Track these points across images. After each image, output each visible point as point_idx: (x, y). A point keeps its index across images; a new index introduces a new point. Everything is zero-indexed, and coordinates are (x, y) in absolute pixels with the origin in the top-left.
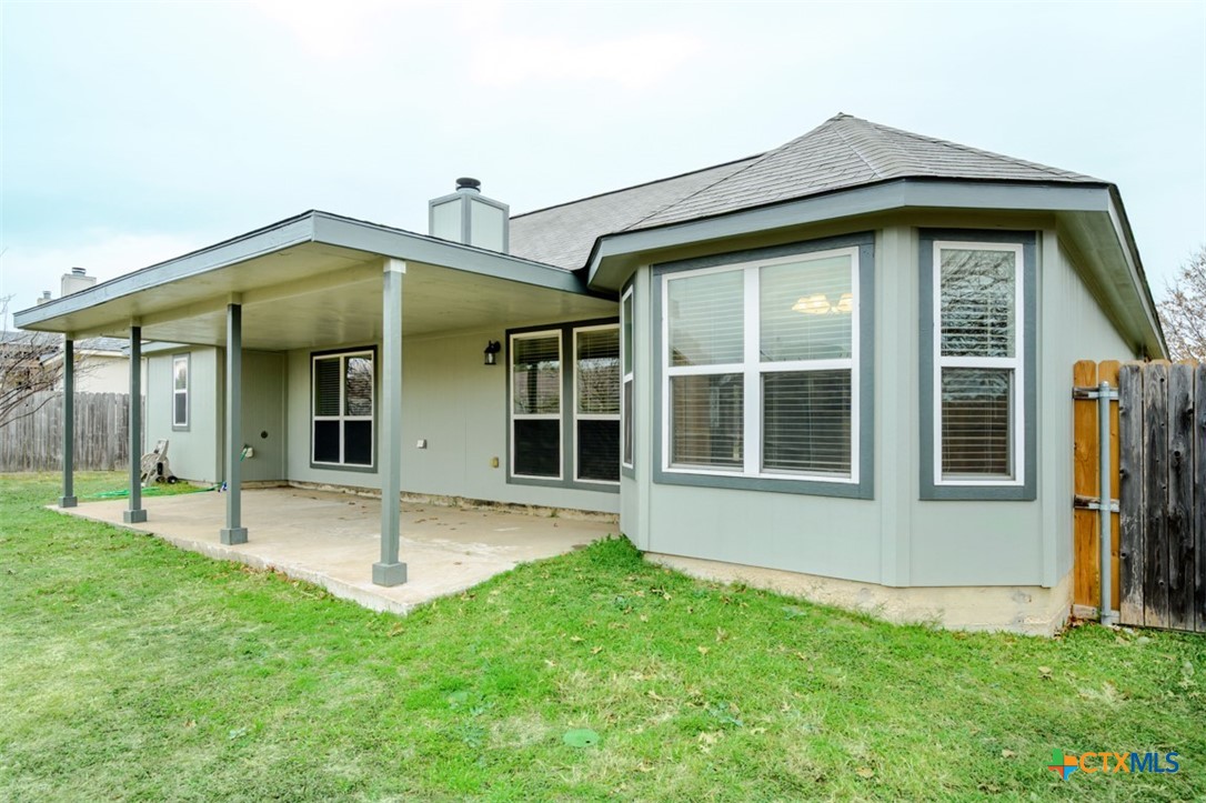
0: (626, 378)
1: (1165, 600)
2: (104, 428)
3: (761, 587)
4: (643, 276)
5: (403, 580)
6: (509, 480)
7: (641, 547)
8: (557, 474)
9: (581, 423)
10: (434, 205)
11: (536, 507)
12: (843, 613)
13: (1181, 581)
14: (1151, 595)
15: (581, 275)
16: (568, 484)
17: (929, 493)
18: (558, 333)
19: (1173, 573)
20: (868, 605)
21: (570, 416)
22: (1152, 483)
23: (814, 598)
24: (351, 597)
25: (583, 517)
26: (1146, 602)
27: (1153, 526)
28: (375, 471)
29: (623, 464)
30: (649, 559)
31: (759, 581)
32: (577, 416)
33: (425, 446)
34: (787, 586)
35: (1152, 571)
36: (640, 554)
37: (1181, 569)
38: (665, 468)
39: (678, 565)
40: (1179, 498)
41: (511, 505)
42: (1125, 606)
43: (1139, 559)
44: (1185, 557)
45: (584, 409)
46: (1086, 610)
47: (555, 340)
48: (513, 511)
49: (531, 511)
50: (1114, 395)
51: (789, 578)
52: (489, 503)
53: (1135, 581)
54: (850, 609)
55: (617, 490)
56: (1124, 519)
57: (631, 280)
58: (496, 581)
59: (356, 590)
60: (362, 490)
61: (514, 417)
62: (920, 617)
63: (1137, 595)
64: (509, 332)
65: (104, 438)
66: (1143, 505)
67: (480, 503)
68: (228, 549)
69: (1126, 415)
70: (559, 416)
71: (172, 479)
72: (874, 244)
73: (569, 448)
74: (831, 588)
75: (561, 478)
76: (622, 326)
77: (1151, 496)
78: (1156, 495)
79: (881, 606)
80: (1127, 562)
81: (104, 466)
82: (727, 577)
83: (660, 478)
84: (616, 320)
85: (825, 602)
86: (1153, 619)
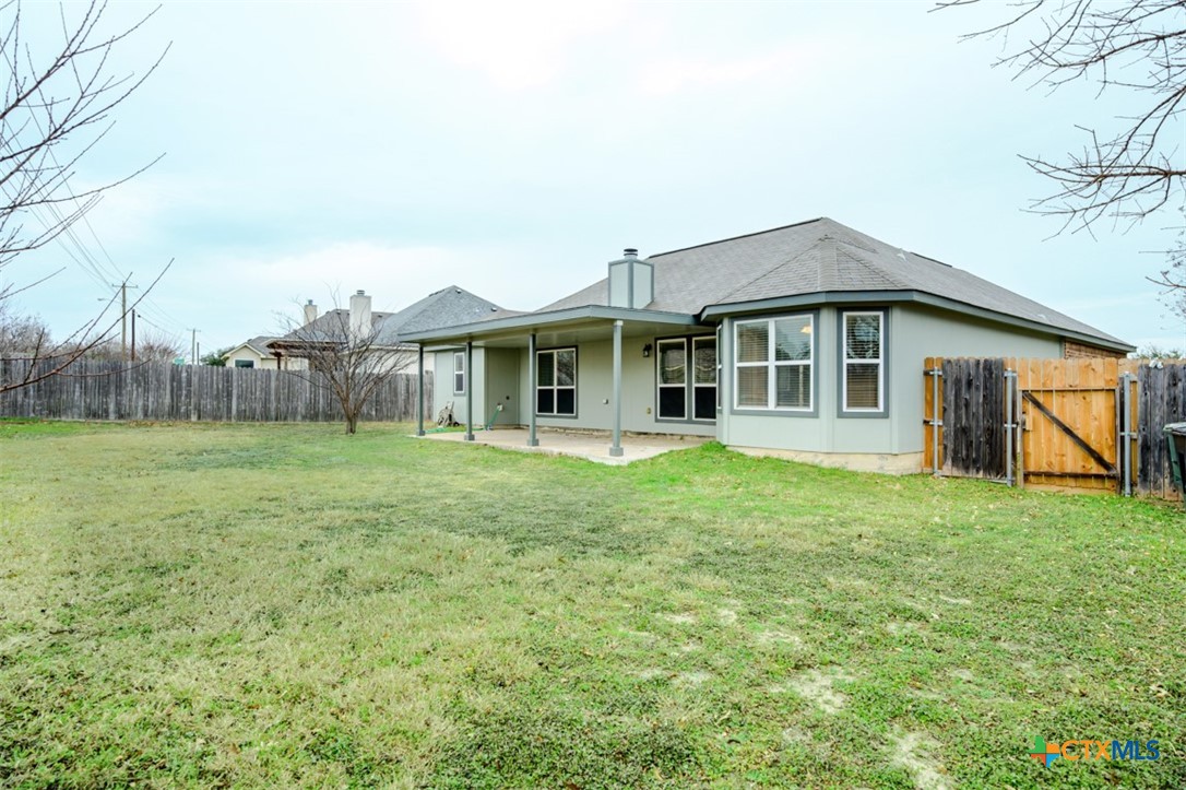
0: (719, 367)
1: (961, 464)
2: (396, 395)
3: (776, 456)
4: (726, 322)
5: (622, 454)
6: (657, 420)
7: (725, 443)
8: (683, 416)
9: (697, 389)
10: (611, 265)
11: (672, 435)
12: (807, 465)
13: (967, 456)
14: (955, 462)
15: (697, 317)
16: (690, 421)
17: (841, 415)
18: (685, 340)
19: (964, 452)
20: (817, 461)
21: (690, 386)
22: (956, 412)
23: (796, 460)
24: (601, 461)
25: (697, 439)
26: (953, 465)
27: (955, 432)
28: (576, 417)
29: (718, 407)
30: (728, 449)
31: (774, 455)
32: (695, 385)
33: (607, 402)
34: (786, 456)
35: (956, 452)
36: (724, 447)
37: (968, 450)
38: (735, 407)
39: (741, 451)
40: (967, 419)
41: (658, 434)
42: (945, 467)
43: (951, 446)
44: (969, 445)
45: (698, 381)
46: (928, 470)
47: (683, 343)
48: (659, 437)
49: (669, 437)
50: (941, 373)
51: (787, 453)
52: (645, 434)
53: (948, 456)
54: (810, 463)
55: (714, 424)
56: (944, 429)
57: (721, 322)
58: (661, 455)
59: (603, 458)
60: (568, 429)
61: (659, 386)
62: (838, 465)
63: (949, 462)
64: (657, 339)
65: (397, 402)
66: (953, 422)
67: (640, 434)
68: (533, 448)
69: (945, 382)
70: (685, 385)
71: (456, 424)
72: (819, 313)
73: (690, 402)
74: (803, 455)
75: (686, 418)
76: (717, 337)
77: (956, 418)
78: (958, 418)
79: (822, 461)
80: (945, 447)
81: (396, 419)
82: (761, 454)
83: (733, 412)
84: (714, 334)
85: (800, 461)
86: (956, 473)
